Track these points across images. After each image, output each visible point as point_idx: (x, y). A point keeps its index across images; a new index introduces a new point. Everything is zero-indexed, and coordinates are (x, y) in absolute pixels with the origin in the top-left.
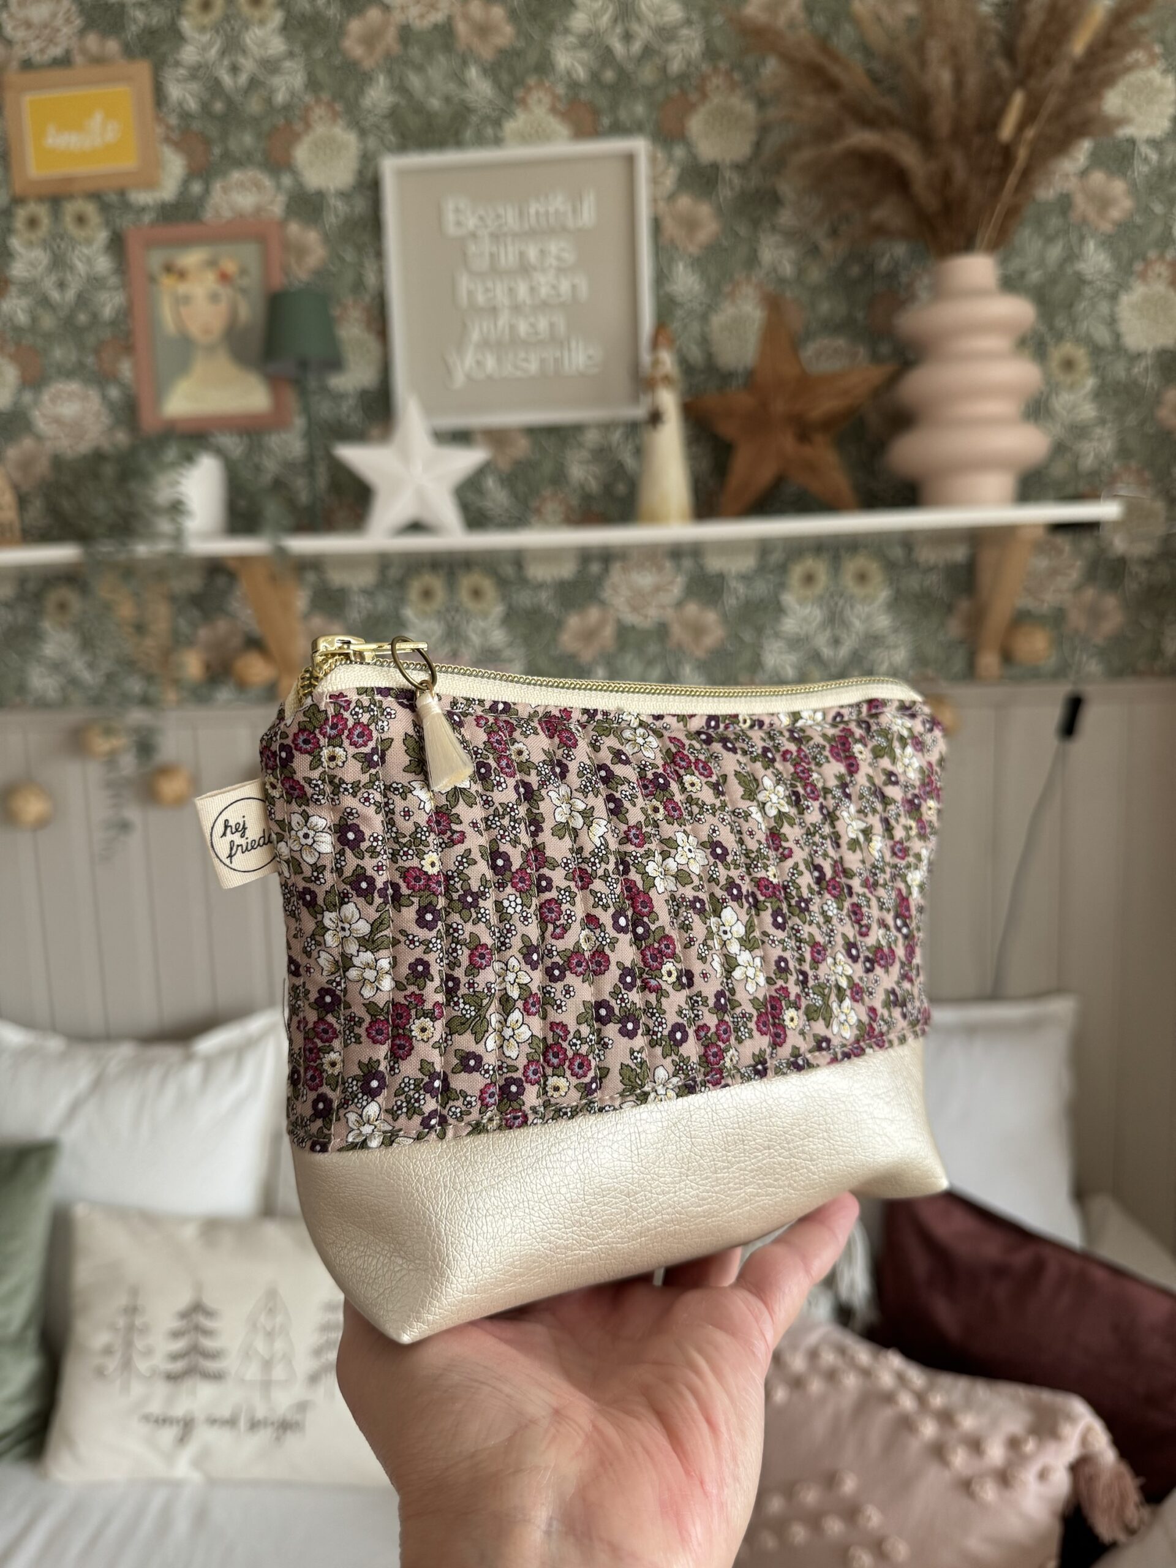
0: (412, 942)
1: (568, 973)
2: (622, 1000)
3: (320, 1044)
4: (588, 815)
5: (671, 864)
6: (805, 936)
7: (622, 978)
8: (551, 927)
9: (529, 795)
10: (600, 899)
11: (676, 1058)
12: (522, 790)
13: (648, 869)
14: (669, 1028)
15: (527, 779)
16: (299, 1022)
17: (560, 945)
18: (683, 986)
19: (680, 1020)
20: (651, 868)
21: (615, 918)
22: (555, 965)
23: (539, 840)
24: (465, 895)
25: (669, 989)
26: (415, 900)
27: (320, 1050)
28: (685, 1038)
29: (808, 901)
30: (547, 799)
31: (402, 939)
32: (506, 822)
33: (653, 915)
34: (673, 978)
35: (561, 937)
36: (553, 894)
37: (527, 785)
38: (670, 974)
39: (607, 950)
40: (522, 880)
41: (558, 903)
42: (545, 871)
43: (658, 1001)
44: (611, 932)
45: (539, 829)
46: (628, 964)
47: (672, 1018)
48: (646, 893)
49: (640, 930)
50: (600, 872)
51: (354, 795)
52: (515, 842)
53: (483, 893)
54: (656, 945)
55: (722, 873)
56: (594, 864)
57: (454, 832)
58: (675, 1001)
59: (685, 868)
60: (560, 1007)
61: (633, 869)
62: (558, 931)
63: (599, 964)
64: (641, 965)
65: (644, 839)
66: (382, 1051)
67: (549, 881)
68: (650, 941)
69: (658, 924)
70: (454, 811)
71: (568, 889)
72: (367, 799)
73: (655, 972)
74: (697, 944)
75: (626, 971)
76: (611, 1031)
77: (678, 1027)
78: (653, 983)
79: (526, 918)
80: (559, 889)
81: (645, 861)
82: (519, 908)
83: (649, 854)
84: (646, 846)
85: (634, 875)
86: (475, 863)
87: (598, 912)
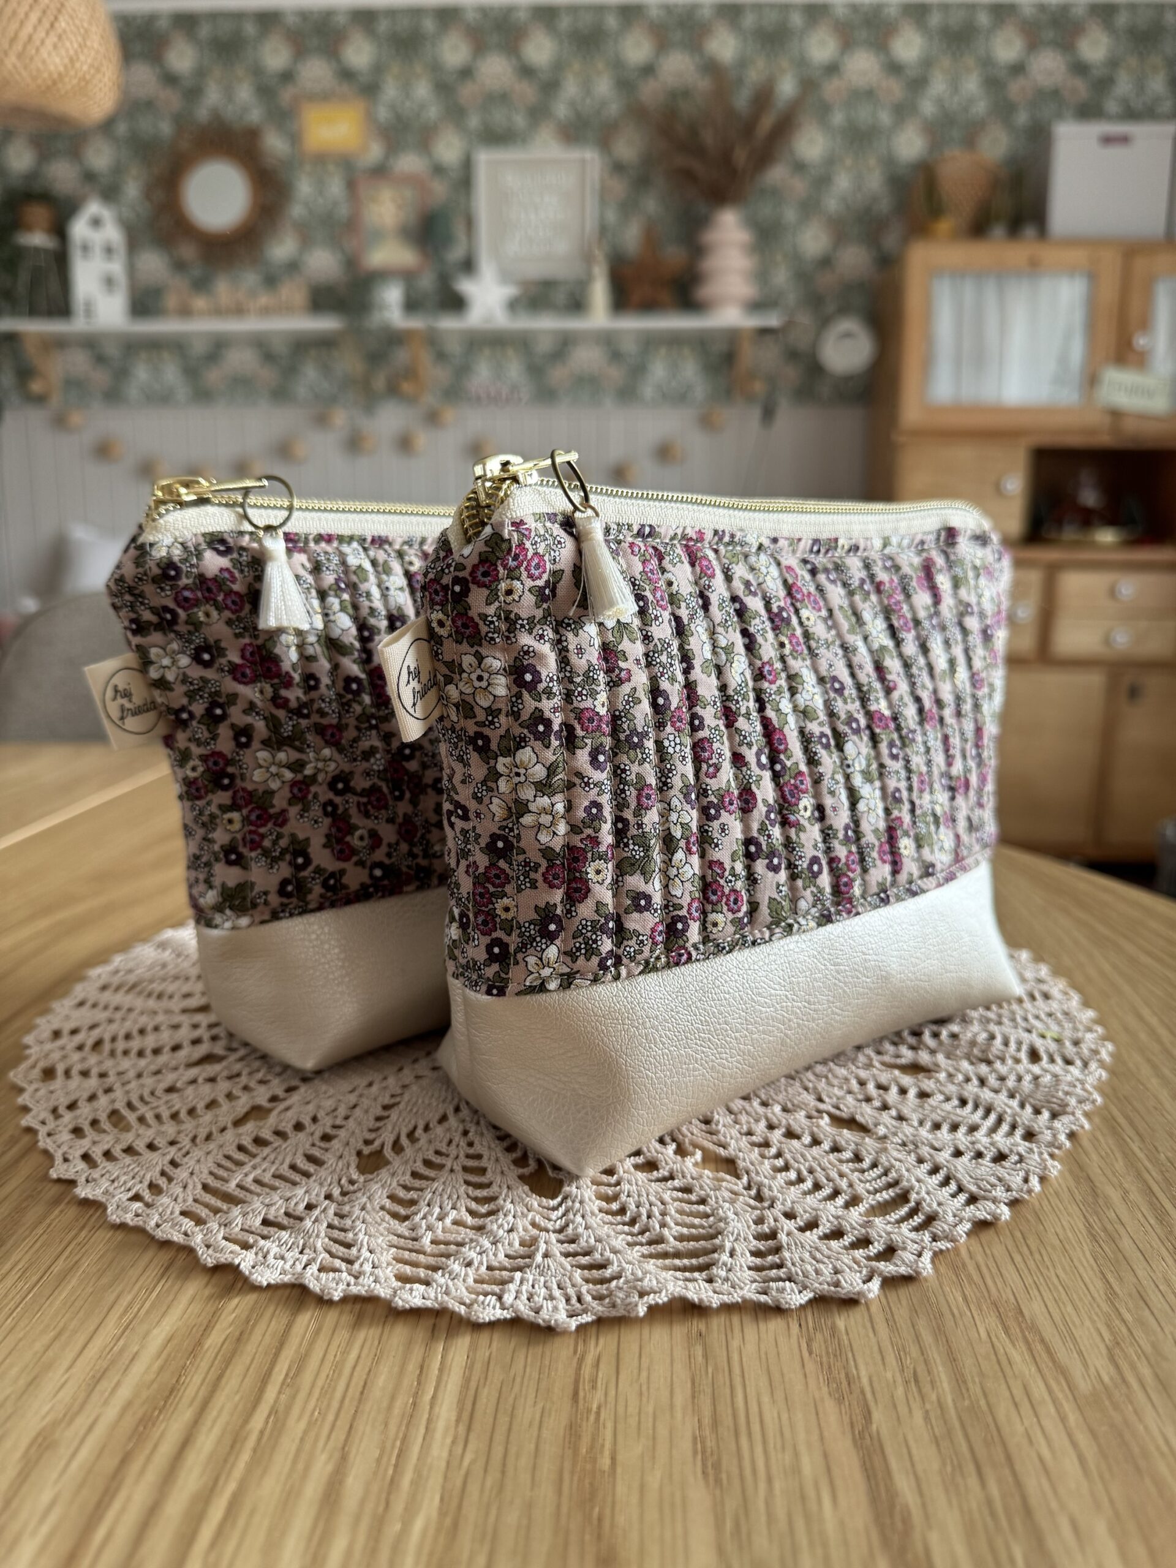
0: (587, 784)
3: (492, 889)
9: (681, 629)
12: (675, 624)
15: (678, 612)
16: (468, 866)
23: (691, 678)
24: (631, 736)
26: (588, 741)
27: (492, 895)
30: (695, 633)
31: (577, 781)
36: (705, 733)
37: (678, 619)
42: (697, 710)
45: (690, 666)
51: (530, 632)
52: (672, 680)
53: (647, 733)
57: (621, 670)
66: (557, 896)
70: (620, 648)
72: (542, 637)
80: (710, 728)
82: (677, 748)
86: (640, 702)
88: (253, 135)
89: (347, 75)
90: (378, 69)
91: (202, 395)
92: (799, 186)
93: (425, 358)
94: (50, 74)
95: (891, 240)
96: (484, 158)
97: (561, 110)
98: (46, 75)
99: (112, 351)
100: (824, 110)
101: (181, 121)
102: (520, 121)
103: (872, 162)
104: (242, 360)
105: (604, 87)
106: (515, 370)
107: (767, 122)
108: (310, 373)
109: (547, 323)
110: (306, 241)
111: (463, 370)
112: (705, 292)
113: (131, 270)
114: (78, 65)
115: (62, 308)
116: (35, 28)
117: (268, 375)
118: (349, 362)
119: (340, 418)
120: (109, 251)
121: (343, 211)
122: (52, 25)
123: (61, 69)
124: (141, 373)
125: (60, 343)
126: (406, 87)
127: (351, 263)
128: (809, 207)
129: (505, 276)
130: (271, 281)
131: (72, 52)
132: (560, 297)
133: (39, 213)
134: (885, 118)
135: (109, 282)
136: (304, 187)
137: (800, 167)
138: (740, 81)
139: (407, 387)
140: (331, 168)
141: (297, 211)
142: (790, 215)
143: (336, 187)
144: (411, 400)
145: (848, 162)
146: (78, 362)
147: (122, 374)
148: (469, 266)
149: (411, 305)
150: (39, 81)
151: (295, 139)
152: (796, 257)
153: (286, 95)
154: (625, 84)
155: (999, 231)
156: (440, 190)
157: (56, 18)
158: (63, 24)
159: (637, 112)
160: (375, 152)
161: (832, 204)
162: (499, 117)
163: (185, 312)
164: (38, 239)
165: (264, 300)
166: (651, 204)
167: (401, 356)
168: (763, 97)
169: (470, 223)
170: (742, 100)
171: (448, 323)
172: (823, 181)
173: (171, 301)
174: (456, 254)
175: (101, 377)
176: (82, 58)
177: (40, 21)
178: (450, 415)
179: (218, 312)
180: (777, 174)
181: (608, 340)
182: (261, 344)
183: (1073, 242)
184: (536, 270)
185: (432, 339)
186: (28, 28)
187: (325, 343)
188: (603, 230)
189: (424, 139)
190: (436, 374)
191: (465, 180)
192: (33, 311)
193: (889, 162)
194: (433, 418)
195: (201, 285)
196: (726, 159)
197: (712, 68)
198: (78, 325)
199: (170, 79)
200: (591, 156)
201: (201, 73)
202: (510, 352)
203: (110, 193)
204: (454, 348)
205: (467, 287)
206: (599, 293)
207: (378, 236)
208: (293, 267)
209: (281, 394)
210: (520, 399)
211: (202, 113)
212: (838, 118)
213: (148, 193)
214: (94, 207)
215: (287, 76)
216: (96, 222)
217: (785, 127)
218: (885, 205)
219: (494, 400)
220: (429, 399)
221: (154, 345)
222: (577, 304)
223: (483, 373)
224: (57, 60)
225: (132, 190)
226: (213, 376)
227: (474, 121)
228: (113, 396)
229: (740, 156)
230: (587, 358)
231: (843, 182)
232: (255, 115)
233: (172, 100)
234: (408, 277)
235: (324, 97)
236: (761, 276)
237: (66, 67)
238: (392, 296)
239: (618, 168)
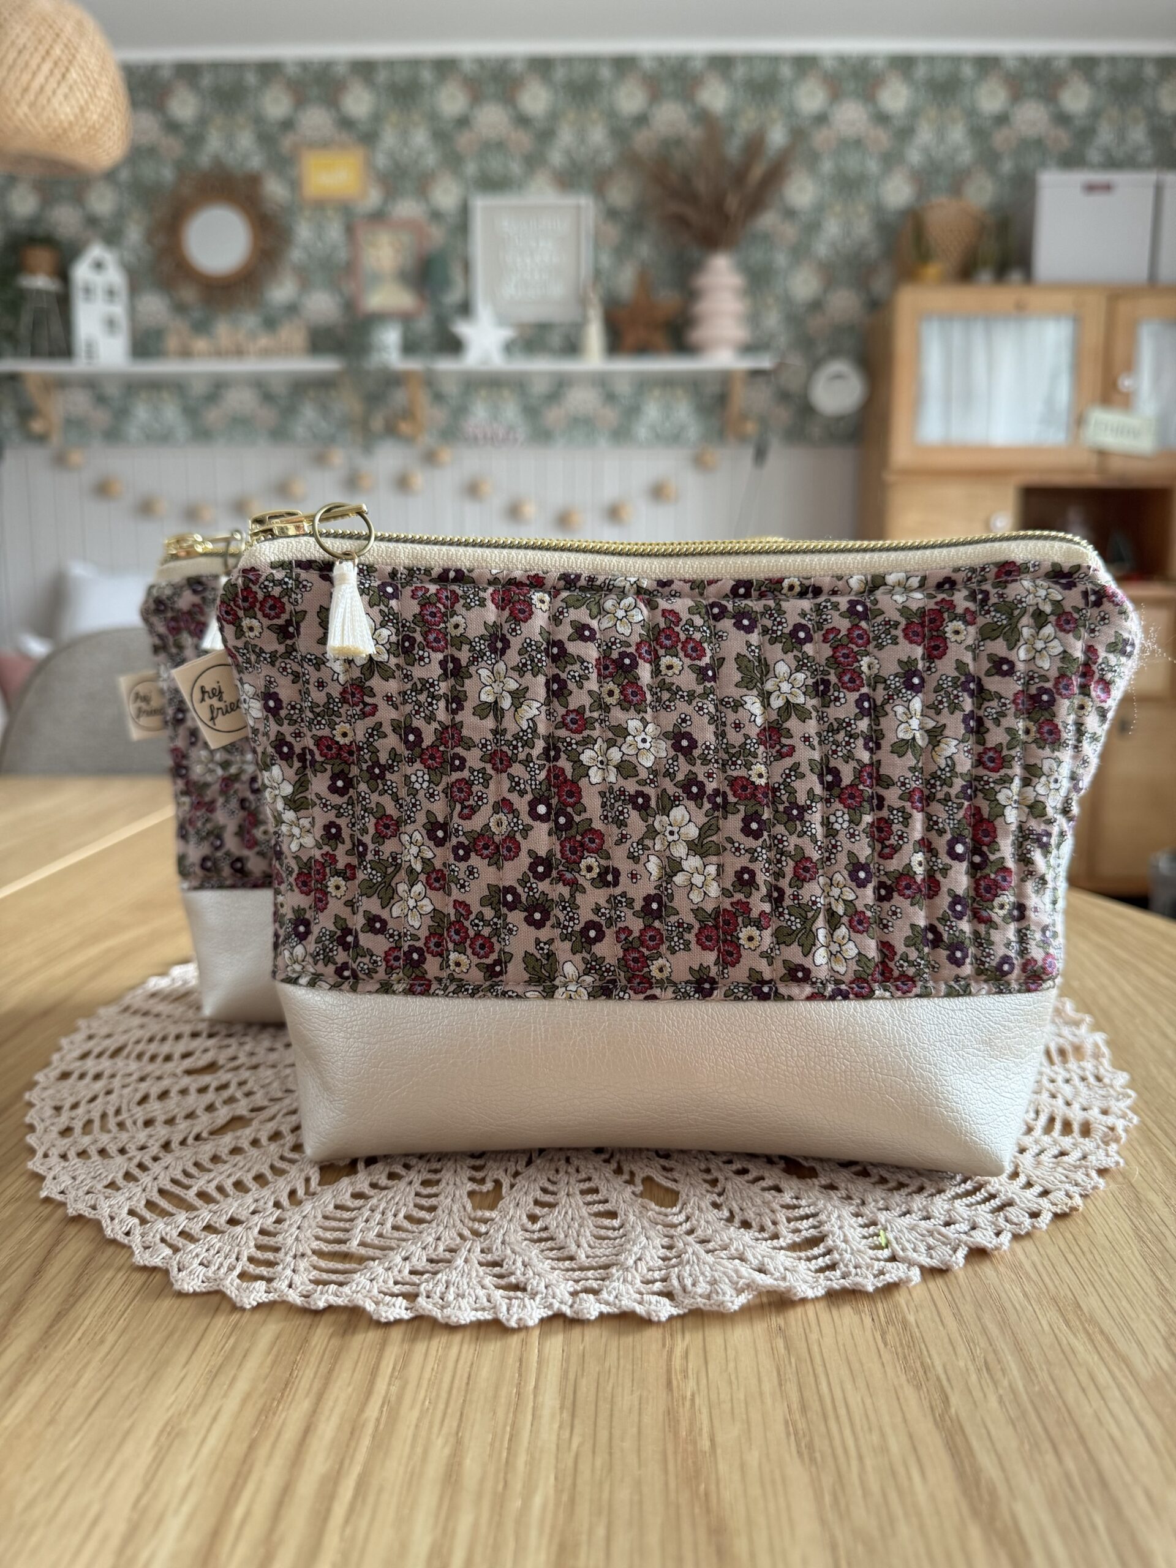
1: (473, 854)
2: (531, 889)
4: (519, 697)
5: (615, 755)
6: (791, 848)
7: (532, 867)
8: (458, 807)
9: (456, 671)
10: (518, 784)
11: (588, 957)
12: (450, 666)
13: (583, 757)
14: (582, 925)
15: (457, 654)
17: (467, 825)
18: (607, 884)
19: (596, 919)
20: (587, 757)
21: (533, 805)
22: (460, 845)
23: (458, 718)
24: (372, 767)
25: (587, 885)
26: (328, 767)
28: (600, 937)
29: (803, 809)
30: (475, 677)
31: (318, 802)
32: (422, 698)
33: (578, 807)
34: (594, 874)
35: (468, 817)
36: (466, 774)
37: (456, 661)
38: (590, 869)
39: (518, 837)
40: (432, 757)
41: (469, 784)
42: (459, 750)
43: (572, 896)
44: (526, 819)
45: (460, 707)
46: (542, 853)
47: (585, 914)
48: (574, 783)
49: (562, 820)
50: (522, 756)
51: (272, 664)
52: (430, 718)
53: (391, 767)
54: (579, 838)
55: (683, 769)
56: (515, 747)
57: (366, 704)
58: (592, 899)
59: (633, 760)
60: (463, 886)
61: (563, 756)
62: (466, 811)
63: (509, 850)
64: (559, 856)
65: (588, 724)
67: (463, 760)
68: (573, 832)
69: (584, 816)
70: (367, 684)
71: (483, 771)
72: (284, 669)
73: (573, 865)
74: (629, 842)
75: (537, 860)
76: (516, 918)
77: (590, 925)
78: (568, 876)
79: (432, 795)
80: (472, 770)
81: (580, 749)
82: (425, 785)
83: (589, 742)
84: (586, 733)
85: (563, 763)
86: (386, 736)
87: (514, 797)
88: (254, 180)
89: (346, 123)
90: (377, 118)
91: (202, 434)
92: (790, 232)
93: (423, 398)
94: (61, 122)
95: (879, 284)
96: (481, 204)
97: (556, 158)
98: (56, 124)
99: (112, 390)
100: (813, 159)
101: (182, 168)
102: (516, 168)
103: (861, 209)
104: (241, 400)
105: (598, 135)
106: (511, 411)
107: (757, 172)
108: (309, 413)
109: (542, 365)
110: (305, 283)
111: (460, 411)
112: (698, 335)
113: (132, 312)
114: (88, 115)
115: (64, 349)
116: (47, 79)
117: (267, 415)
118: (347, 403)
119: (339, 457)
120: (111, 293)
121: (342, 255)
122: (64, 76)
123: (72, 118)
124: (142, 412)
125: (61, 383)
126: (404, 135)
127: (350, 306)
128: (800, 252)
129: (501, 320)
130: (270, 323)
131: (82, 102)
132: (556, 340)
133: (41, 257)
134: (873, 166)
135: (111, 324)
136: (304, 232)
137: (790, 213)
138: (732, 130)
139: (404, 427)
140: (330, 213)
141: (296, 255)
142: (781, 259)
143: (335, 232)
144: (409, 440)
145: (838, 208)
146: (79, 402)
147: (122, 413)
148: (465, 309)
149: (409, 347)
150: (50, 130)
151: (295, 185)
152: (787, 300)
153: (287, 142)
154: (619, 133)
155: (985, 276)
156: (437, 235)
157: (67, 69)
158: (74, 75)
159: (630, 160)
160: (373, 198)
161: (822, 249)
162: (495, 165)
163: (186, 353)
164: (41, 282)
165: (264, 341)
166: (644, 249)
167: (399, 397)
168: (755, 145)
169: (467, 267)
170: (733, 149)
171: (445, 365)
172: (813, 227)
173: (172, 343)
174: (453, 297)
175: (101, 417)
176: (92, 107)
177: (51, 72)
178: (446, 455)
179: (219, 353)
180: (768, 220)
181: (602, 382)
182: (260, 385)
183: (1059, 286)
184: (531, 314)
185: (429, 381)
186: (40, 79)
187: (323, 384)
188: (597, 274)
189: (422, 185)
190: (433, 415)
191: (462, 224)
192: (35, 353)
193: (878, 209)
194: (430, 458)
195: (202, 327)
196: (718, 206)
197: (703, 117)
198: (79, 365)
199: (172, 127)
200: (585, 202)
201: (202, 121)
202: (506, 393)
203: (112, 237)
204: (451, 388)
205: (464, 329)
206: (594, 336)
207: (376, 279)
208: (292, 309)
209: (279, 434)
210: (516, 440)
211: (204, 160)
212: (827, 166)
213: (149, 236)
214: (96, 251)
215: (288, 125)
216: (99, 266)
217: (776, 175)
218: (873, 251)
219: (491, 440)
220: (426, 440)
221: (155, 386)
222: (572, 347)
223: (479, 414)
224: (68, 110)
225: (134, 234)
226: (213, 416)
227: (471, 168)
228: (113, 435)
229: (732, 203)
230: (582, 399)
231: (832, 228)
232: (256, 162)
233: (173, 146)
234: (406, 319)
235: (324, 145)
236: (753, 319)
237: (76, 116)
238: (390, 338)
239: (612, 214)
